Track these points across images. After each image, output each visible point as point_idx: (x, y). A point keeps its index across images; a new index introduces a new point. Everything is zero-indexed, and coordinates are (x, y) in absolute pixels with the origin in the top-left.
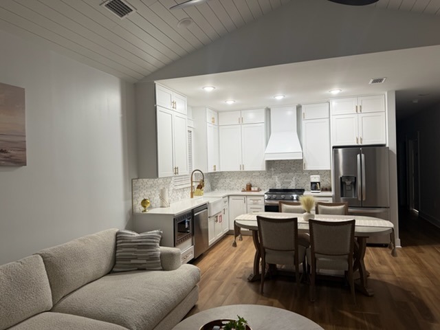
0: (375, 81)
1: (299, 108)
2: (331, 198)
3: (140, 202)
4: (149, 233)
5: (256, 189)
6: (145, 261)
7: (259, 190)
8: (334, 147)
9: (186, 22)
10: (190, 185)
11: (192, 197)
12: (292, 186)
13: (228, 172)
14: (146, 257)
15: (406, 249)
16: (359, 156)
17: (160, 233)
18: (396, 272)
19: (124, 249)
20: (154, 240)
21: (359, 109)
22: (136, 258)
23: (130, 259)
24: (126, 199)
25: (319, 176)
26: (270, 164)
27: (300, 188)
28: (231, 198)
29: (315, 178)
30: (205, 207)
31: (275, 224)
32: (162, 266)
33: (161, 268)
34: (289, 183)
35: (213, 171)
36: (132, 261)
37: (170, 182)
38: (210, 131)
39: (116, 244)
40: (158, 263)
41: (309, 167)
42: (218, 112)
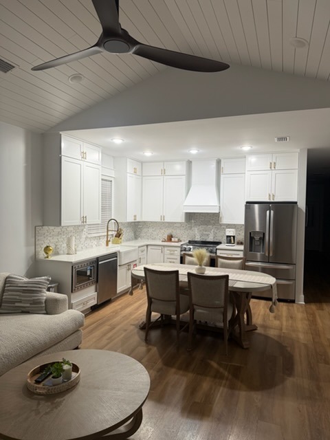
0: (280, 139)
1: (219, 162)
2: (242, 252)
3: (43, 249)
4: (37, 279)
5: (176, 240)
6: (28, 305)
7: (179, 241)
8: (247, 203)
9: (77, 77)
10: (106, 234)
11: (107, 245)
12: (210, 239)
13: (151, 222)
14: (29, 300)
15: (308, 306)
16: (268, 212)
17: (48, 280)
18: (284, 327)
19: (10, 293)
20: (40, 286)
21: (273, 166)
22: (20, 302)
23: (14, 302)
24: (27, 244)
25: (233, 230)
26: (190, 217)
27: (218, 241)
28: (149, 247)
29: (230, 232)
30: (115, 255)
31: (159, 275)
32: (46, 310)
33: (45, 312)
34: (208, 235)
35: (133, 221)
36: (17, 304)
37: (82, 230)
38: (131, 181)
39: (4, 287)
40: (42, 307)
41: (225, 221)
42: (142, 163)
